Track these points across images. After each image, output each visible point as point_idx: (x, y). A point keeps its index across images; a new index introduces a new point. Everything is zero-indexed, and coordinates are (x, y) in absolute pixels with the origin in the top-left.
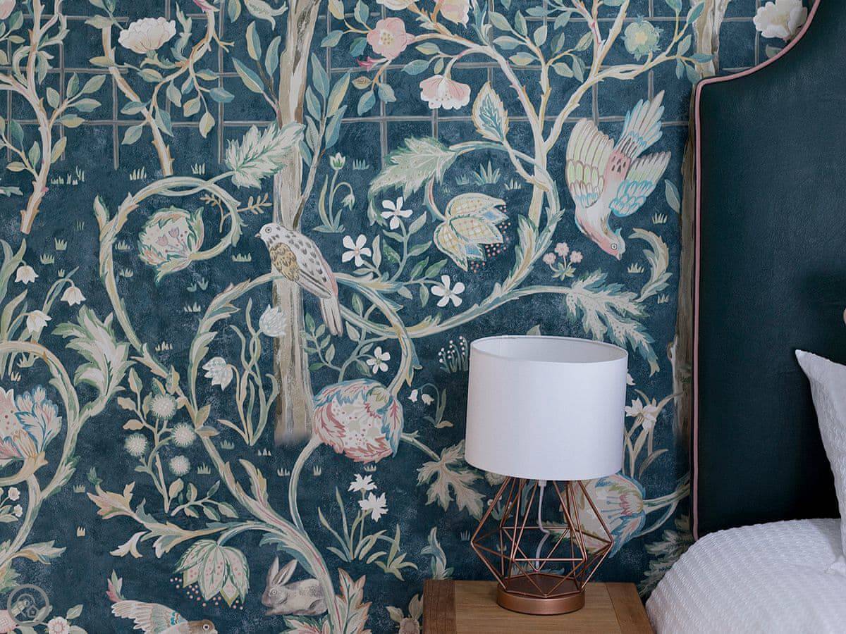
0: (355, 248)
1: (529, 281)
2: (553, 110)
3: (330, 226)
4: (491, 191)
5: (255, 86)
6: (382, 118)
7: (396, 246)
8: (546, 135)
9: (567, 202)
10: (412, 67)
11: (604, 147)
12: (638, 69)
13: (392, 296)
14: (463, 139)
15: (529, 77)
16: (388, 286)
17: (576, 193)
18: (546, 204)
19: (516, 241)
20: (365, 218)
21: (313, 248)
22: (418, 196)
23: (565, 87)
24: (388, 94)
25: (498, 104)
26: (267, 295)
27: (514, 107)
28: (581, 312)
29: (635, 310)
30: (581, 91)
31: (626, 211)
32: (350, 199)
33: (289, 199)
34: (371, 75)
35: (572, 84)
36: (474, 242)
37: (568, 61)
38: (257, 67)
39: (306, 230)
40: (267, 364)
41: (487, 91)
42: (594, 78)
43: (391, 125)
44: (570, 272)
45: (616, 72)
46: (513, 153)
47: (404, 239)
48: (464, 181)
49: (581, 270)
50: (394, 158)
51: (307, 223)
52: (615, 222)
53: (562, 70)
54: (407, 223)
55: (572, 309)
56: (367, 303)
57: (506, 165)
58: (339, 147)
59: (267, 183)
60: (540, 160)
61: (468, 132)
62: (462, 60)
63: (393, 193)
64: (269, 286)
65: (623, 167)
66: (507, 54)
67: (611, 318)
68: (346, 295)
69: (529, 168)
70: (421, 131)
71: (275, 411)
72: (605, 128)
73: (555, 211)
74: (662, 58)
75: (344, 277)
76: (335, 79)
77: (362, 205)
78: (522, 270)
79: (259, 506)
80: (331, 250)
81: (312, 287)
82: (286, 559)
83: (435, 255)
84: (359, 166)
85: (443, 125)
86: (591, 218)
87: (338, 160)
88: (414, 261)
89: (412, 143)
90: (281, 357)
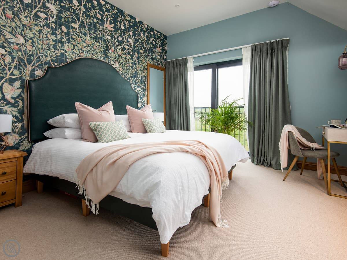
12: (16, 77)
31: (14, 96)
42: (8, 77)
65: (14, 90)
74: (20, 76)
86: (8, 97)
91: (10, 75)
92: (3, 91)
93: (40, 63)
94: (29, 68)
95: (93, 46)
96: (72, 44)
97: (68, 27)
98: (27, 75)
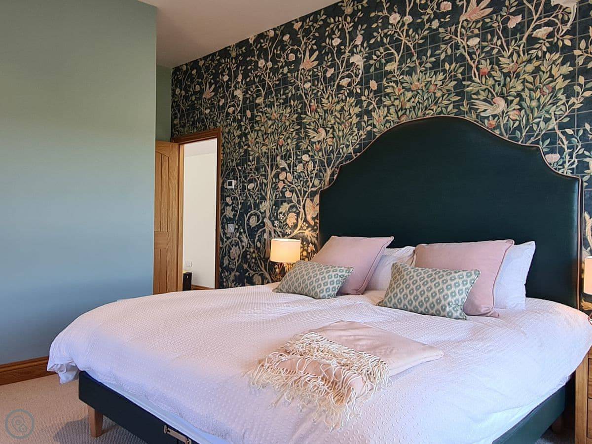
0: (276, 223)
1: (300, 230)
2: (303, 197)
3: (273, 219)
4: (294, 212)
5: (264, 194)
6: (280, 199)
7: (281, 223)
8: (302, 201)
9: (305, 215)
10: (284, 190)
11: (311, 203)
12: (316, 188)
13: (281, 232)
14: (291, 203)
15: (300, 191)
16: (280, 230)
17: (307, 213)
18: (302, 215)
19: (298, 222)
20: (277, 217)
22: (284, 213)
23: (305, 192)
24: (281, 195)
25: (295, 196)
26: (264, 231)
27: (298, 197)
28: (307, 236)
29: (315, 236)
30: (307, 194)
32: (275, 214)
33: (268, 214)
34: (278, 191)
35: (307, 192)
36: (292, 222)
37: (306, 187)
38: (264, 191)
39: (270, 220)
40: (264, 243)
41: (294, 194)
42: (309, 191)
44: (306, 228)
45: (312, 189)
46: (297, 205)
47: (282, 221)
48: (291, 211)
50: (282, 206)
51: (270, 218)
52: (313, 218)
53: (305, 189)
54: (283, 218)
56: (277, 233)
57: (297, 208)
58: (274, 205)
59: (265, 211)
60: (301, 207)
62: (291, 188)
63: (281, 213)
64: (265, 229)
66: (297, 187)
67: (312, 237)
68: (275, 231)
70: (285, 201)
71: (265, 252)
74: (320, 186)
75: (274, 228)
76: (274, 192)
77: (277, 215)
78: (299, 227)
79: (263, 269)
80: (273, 223)
82: (266, 279)
83: (287, 224)
84: (277, 208)
85: (288, 200)
87: (274, 207)
88: (284, 225)
89: (284, 204)
90: (266, 242)
91: (312, 187)
92: (306, 210)
93: (340, 160)
94: (329, 172)
95: (428, 89)
96: (385, 106)
97: (378, 79)
98: (326, 184)
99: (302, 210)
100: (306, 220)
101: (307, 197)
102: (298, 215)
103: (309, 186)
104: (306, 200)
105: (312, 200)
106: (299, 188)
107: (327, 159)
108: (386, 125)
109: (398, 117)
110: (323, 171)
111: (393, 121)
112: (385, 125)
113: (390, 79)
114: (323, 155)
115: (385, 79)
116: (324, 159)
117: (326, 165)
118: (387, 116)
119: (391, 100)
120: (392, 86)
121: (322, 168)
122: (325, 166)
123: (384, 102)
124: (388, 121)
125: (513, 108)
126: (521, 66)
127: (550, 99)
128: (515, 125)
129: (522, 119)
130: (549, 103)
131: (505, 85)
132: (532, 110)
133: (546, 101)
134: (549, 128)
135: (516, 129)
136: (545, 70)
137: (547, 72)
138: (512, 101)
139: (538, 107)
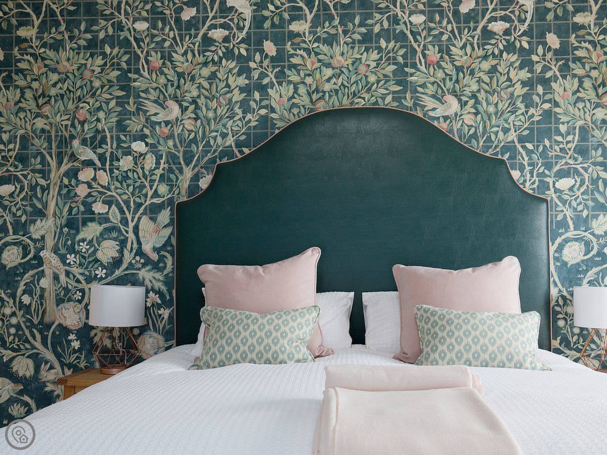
0: (71, 258)
1: (127, 269)
2: (135, 213)
3: (63, 251)
4: (115, 239)
5: (40, 206)
6: (80, 216)
7: (84, 257)
8: (132, 221)
9: (139, 243)
10: (90, 200)
11: (151, 225)
12: (163, 199)
13: (82, 274)
14: (106, 223)
15: (127, 203)
16: (81, 271)
17: (142, 240)
18: (132, 244)
19: (123, 255)
20: (74, 248)
21: (57, 258)
22: (91, 241)
23: (139, 205)
24: (82, 208)
25: (117, 211)
26: (42, 274)
27: (122, 212)
28: (144, 279)
29: (161, 278)
30: (143, 207)
31: (158, 246)
32: (69, 242)
33: (50, 242)
34: (76, 202)
35: (141, 205)
36: (109, 256)
37: (140, 197)
38: (40, 200)
39: (55, 253)
40: (42, 297)
41: (113, 207)
42: (148, 203)
43: (83, 218)
44: (140, 266)
45: (155, 200)
46: (122, 227)
47: (87, 255)
48: (106, 236)
49: (144, 265)
50: (84, 229)
51: (56, 250)
52: (155, 249)
53: (138, 200)
54: (88, 250)
55: (141, 278)
56: (74, 276)
57: (120, 231)
58: (66, 226)
59: (43, 237)
60: (131, 229)
61: (107, 220)
62: (106, 197)
63: (83, 240)
64: (43, 271)
65: (157, 231)
66: (120, 195)
67: (154, 281)
68: (68, 274)
69: (127, 232)
70: (92, 220)
71: (44, 312)
72: (151, 219)
73: (135, 246)
74: (170, 196)
75: (67, 268)
76: (65, 203)
77: (73, 244)
78: (124, 266)
79: (38, 344)
80: (63, 259)
81: (57, 271)
82: (46, 362)
83: (97, 260)
84: (73, 232)
85: (99, 218)
86: (147, 248)
87: (66, 230)
88: (90, 262)
89: (89, 224)
90: (46, 294)
91: (152, 197)
92: (140, 235)
93: (209, 156)
95: (356, 69)
96: (290, 82)
97: (279, 40)
98: (183, 192)
99: (131, 236)
100: (140, 253)
101: (144, 213)
102: (123, 243)
103: (146, 196)
104: (139, 219)
105: (153, 219)
106: (125, 197)
107: (185, 153)
108: (292, 110)
109: (311, 101)
110: (177, 172)
111: (303, 106)
112: (290, 109)
113: (299, 44)
114: (175, 146)
115: (290, 43)
116: (179, 152)
117: (182, 162)
118: (293, 97)
119: (299, 75)
120: (301, 55)
121: (174, 167)
122: (180, 163)
123: (288, 76)
124: (294, 105)
125: (468, 112)
126: (475, 61)
127: (508, 107)
128: (472, 132)
129: (479, 126)
130: (507, 111)
131: (457, 81)
132: (489, 116)
133: (504, 108)
134: (508, 140)
135: (472, 136)
136: (502, 71)
137: (504, 74)
138: (466, 103)
139: (496, 114)
